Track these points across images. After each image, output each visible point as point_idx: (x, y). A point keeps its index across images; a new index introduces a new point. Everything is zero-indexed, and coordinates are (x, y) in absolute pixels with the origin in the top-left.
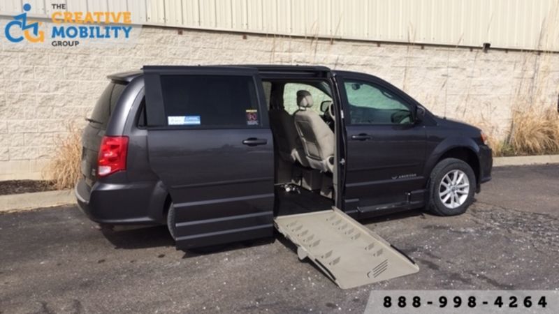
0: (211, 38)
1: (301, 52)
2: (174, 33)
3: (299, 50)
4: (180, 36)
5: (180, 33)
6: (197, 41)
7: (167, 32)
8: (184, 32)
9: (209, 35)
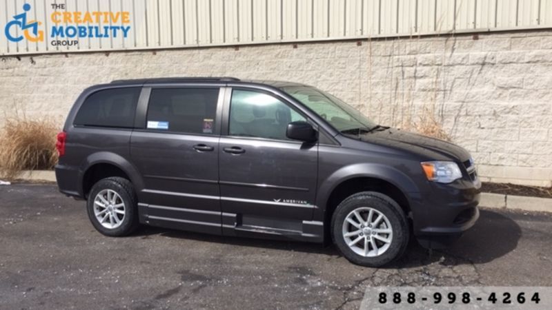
0: (323, 49)
1: (429, 53)
2: (290, 47)
3: (428, 51)
4: (295, 49)
5: (295, 47)
6: (310, 53)
7: (284, 48)
8: (298, 45)
9: (321, 46)
